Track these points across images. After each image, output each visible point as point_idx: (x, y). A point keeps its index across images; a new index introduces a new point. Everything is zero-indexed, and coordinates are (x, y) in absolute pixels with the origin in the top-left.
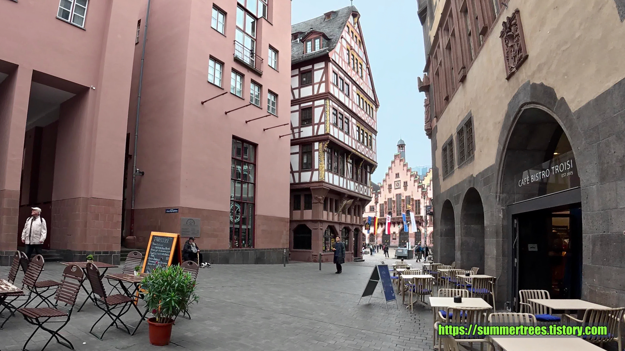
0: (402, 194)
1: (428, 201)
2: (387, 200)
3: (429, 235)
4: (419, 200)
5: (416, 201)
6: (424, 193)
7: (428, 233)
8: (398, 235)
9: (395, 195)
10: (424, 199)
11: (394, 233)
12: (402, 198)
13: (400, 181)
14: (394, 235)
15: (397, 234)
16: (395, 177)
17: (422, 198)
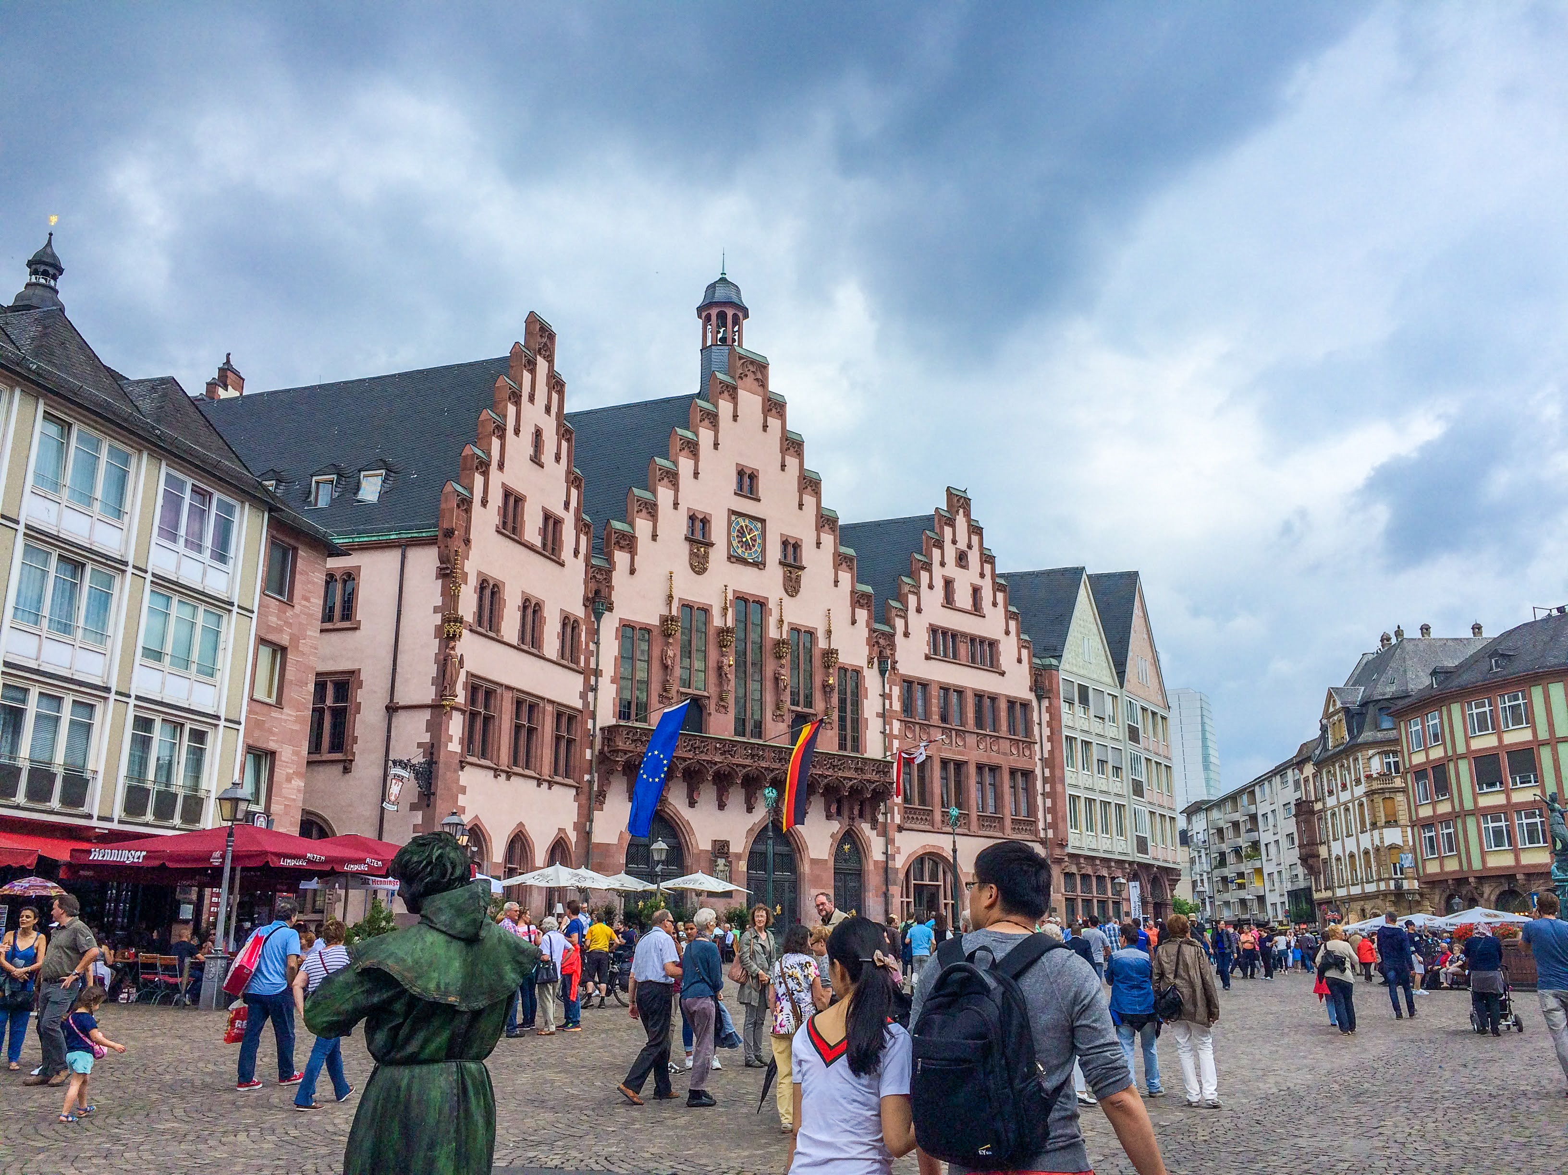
0: (772, 605)
1: (896, 691)
2: (674, 612)
3: (901, 876)
4: (857, 672)
5: (843, 670)
6: (882, 641)
7: (900, 862)
8: (743, 866)
9: (730, 596)
10: (882, 673)
11: (721, 849)
12: (773, 633)
13: (763, 521)
14: (721, 862)
15: (739, 857)
16: (733, 485)
17: (870, 662)
